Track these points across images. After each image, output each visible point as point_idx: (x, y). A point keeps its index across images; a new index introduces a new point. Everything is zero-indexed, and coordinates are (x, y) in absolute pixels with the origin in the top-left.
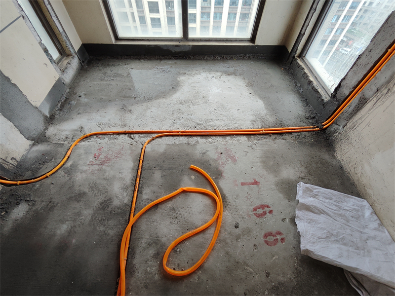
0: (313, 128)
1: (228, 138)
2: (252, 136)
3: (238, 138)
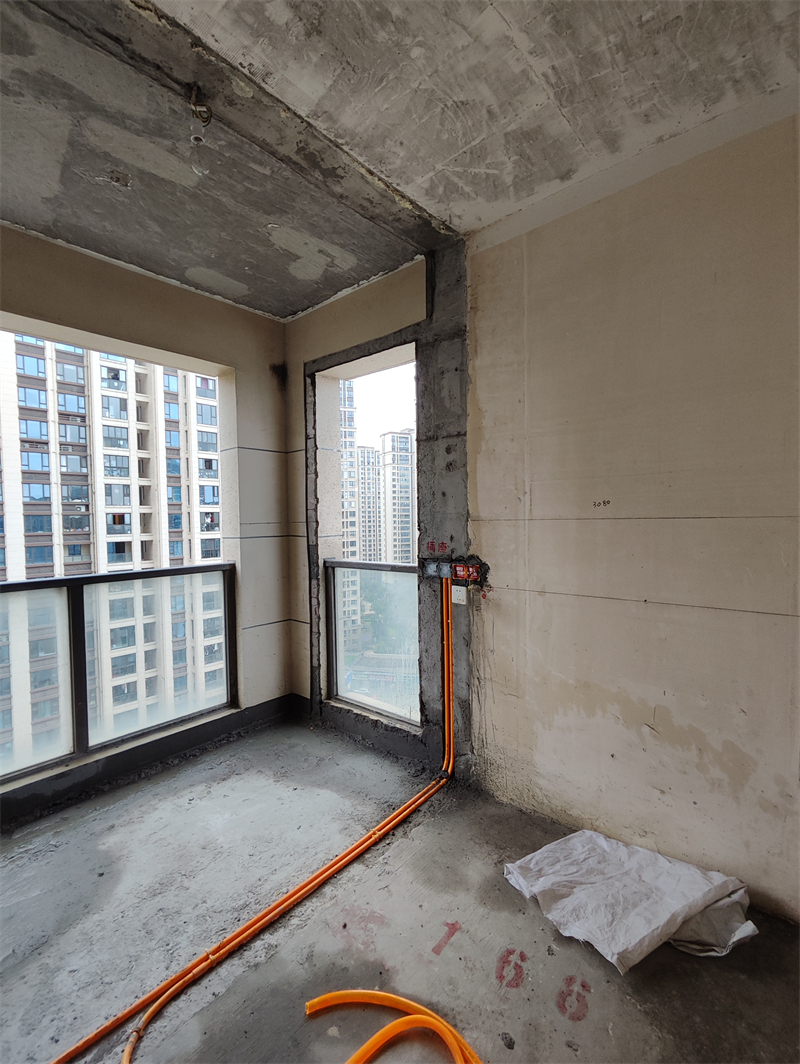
0: (437, 783)
1: (328, 890)
2: (367, 856)
3: (345, 875)
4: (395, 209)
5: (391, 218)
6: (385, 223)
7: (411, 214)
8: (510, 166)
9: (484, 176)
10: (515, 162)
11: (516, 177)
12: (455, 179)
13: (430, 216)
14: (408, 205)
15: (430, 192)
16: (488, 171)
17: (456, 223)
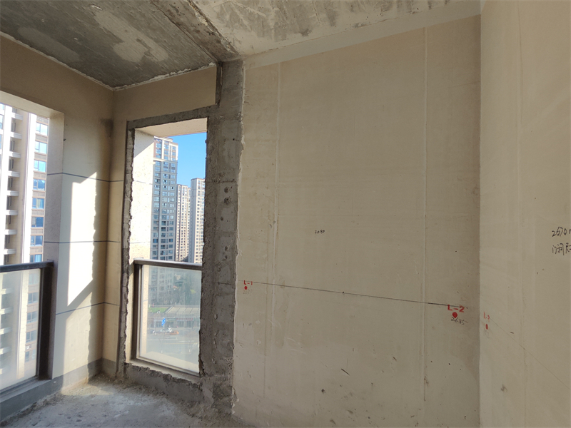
4: (195, 22)
5: (192, 29)
6: (188, 31)
7: (207, 30)
8: (273, 14)
9: (256, 16)
10: (276, 12)
11: (276, 23)
12: (238, 12)
13: (220, 35)
14: (204, 22)
15: (220, 16)
16: (260, 13)
17: (237, 46)
